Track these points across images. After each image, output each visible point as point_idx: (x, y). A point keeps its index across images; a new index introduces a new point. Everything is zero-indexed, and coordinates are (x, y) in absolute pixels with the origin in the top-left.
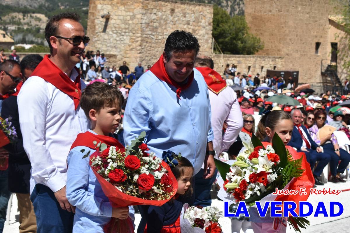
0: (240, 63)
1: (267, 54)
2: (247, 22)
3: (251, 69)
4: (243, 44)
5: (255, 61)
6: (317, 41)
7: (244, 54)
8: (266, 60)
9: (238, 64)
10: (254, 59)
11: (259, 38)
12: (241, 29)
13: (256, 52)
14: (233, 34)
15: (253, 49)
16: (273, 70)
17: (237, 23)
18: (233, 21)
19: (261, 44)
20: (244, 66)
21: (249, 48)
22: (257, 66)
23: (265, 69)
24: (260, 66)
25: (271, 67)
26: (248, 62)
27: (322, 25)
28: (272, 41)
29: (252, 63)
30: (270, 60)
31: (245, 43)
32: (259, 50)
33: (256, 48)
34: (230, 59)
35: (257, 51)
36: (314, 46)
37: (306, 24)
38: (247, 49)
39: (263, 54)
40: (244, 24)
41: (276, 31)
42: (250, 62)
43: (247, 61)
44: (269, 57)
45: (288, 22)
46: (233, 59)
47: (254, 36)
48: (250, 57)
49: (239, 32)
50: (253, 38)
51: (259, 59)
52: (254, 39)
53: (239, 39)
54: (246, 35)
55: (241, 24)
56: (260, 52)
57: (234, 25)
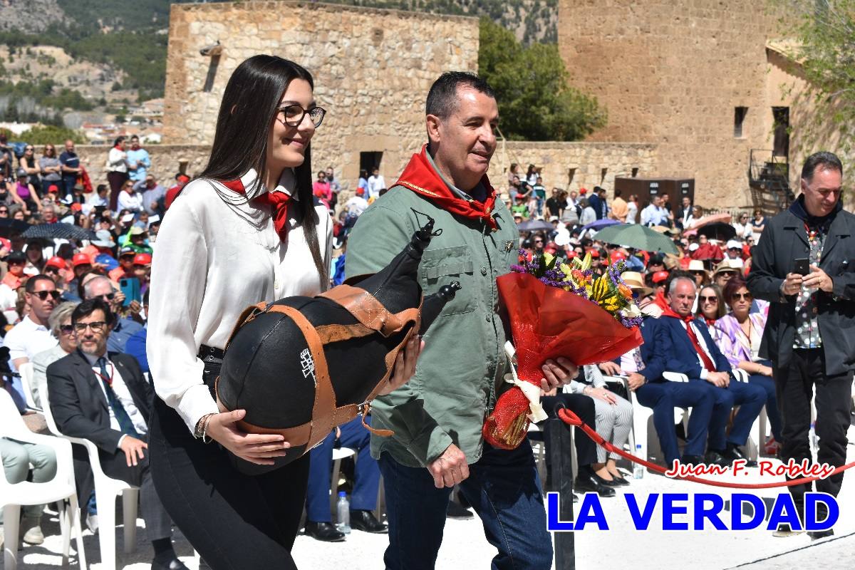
0: (548, 162)
1: (616, 138)
2: (565, 59)
3: (576, 177)
4: (556, 115)
5: (586, 158)
6: (738, 105)
7: (558, 140)
8: (614, 152)
9: (544, 163)
10: (584, 152)
11: (595, 99)
12: (549, 76)
13: (586, 135)
14: (530, 90)
15: (579, 125)
16: (630, 177)
17: (538, 61)
18: (529, 58)
19: (599, 113)
20: (558, 168)
21: (569, 124)
22: (592, 168)
23: (610, 177)
24: (598, 167)
25: (625, 170)
26: (568, 159)
27: (749, 65)
28: (627, 104)
29: (579, 160)
30: (624, 153)
31: (560, 111)
32: (595, 128)
33: (588, 125)
34: (524, 152)
35: (591, 131)
36: (731, 116)
37: (709, 62)
38: (564, 127)
39: (606, 138)
40: (557, 65)
41: (635, 79)
42: (574, 159)
43: (567, 155)
44: (620, 146)
45: (665, 59)
46: (530, 152)
47: (582, 93)
48: (574, 147)
49: (542, 85)
50: (578, 98)
51: (595, 150)
52: (583, 101)
53: (545, 103)
54: (561, 90)
55: (550, 65)
56: (598, 133)
57: (530, 68)
